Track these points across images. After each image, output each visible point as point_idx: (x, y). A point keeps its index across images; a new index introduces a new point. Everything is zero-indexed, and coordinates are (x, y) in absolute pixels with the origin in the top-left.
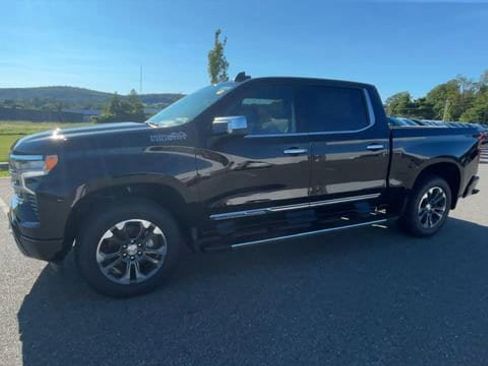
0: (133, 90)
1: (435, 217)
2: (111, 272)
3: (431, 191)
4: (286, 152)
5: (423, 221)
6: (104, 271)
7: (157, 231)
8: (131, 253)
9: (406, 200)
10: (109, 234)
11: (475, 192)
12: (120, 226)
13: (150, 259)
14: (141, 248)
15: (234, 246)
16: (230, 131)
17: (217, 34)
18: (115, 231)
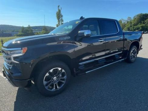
0: (29, 25)
1: (134, 57)
2: (49, 88)
3: (133, 49)
4: (99, 41)
5: (132, 58)
6: (46, 88)
7: (63, 71)
8: (55, 80)
9: (128, 53)
10: (47, 74)
11: (142, 49)
12: (51, 71)
13: (61, 81)
14: (58, 77)
15: (86, 72)
16: (85, 35)
17: (59, 7)
18: (50, 73)
